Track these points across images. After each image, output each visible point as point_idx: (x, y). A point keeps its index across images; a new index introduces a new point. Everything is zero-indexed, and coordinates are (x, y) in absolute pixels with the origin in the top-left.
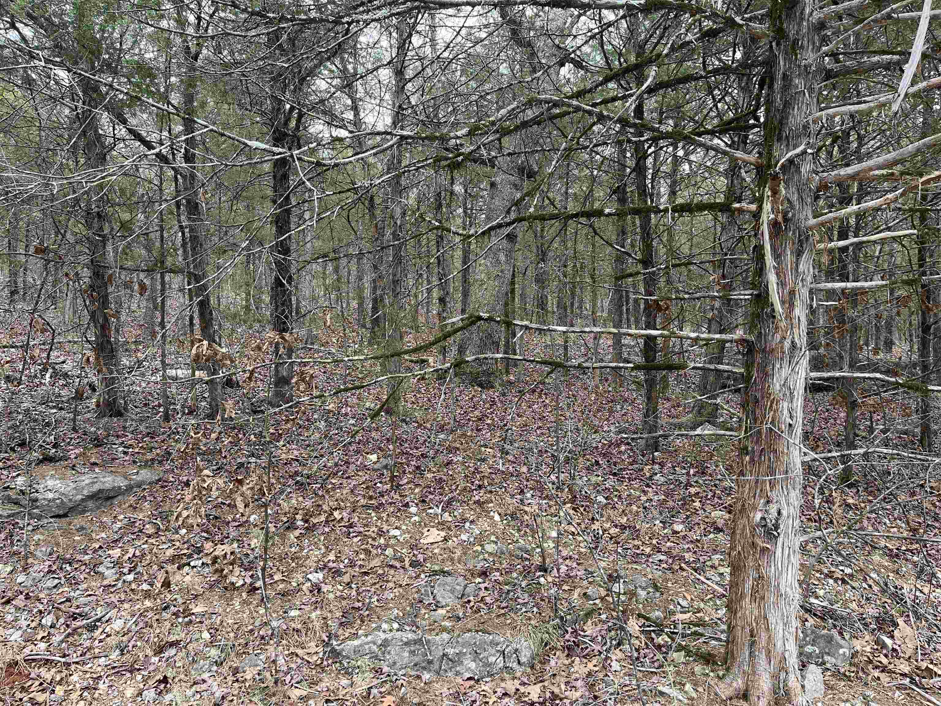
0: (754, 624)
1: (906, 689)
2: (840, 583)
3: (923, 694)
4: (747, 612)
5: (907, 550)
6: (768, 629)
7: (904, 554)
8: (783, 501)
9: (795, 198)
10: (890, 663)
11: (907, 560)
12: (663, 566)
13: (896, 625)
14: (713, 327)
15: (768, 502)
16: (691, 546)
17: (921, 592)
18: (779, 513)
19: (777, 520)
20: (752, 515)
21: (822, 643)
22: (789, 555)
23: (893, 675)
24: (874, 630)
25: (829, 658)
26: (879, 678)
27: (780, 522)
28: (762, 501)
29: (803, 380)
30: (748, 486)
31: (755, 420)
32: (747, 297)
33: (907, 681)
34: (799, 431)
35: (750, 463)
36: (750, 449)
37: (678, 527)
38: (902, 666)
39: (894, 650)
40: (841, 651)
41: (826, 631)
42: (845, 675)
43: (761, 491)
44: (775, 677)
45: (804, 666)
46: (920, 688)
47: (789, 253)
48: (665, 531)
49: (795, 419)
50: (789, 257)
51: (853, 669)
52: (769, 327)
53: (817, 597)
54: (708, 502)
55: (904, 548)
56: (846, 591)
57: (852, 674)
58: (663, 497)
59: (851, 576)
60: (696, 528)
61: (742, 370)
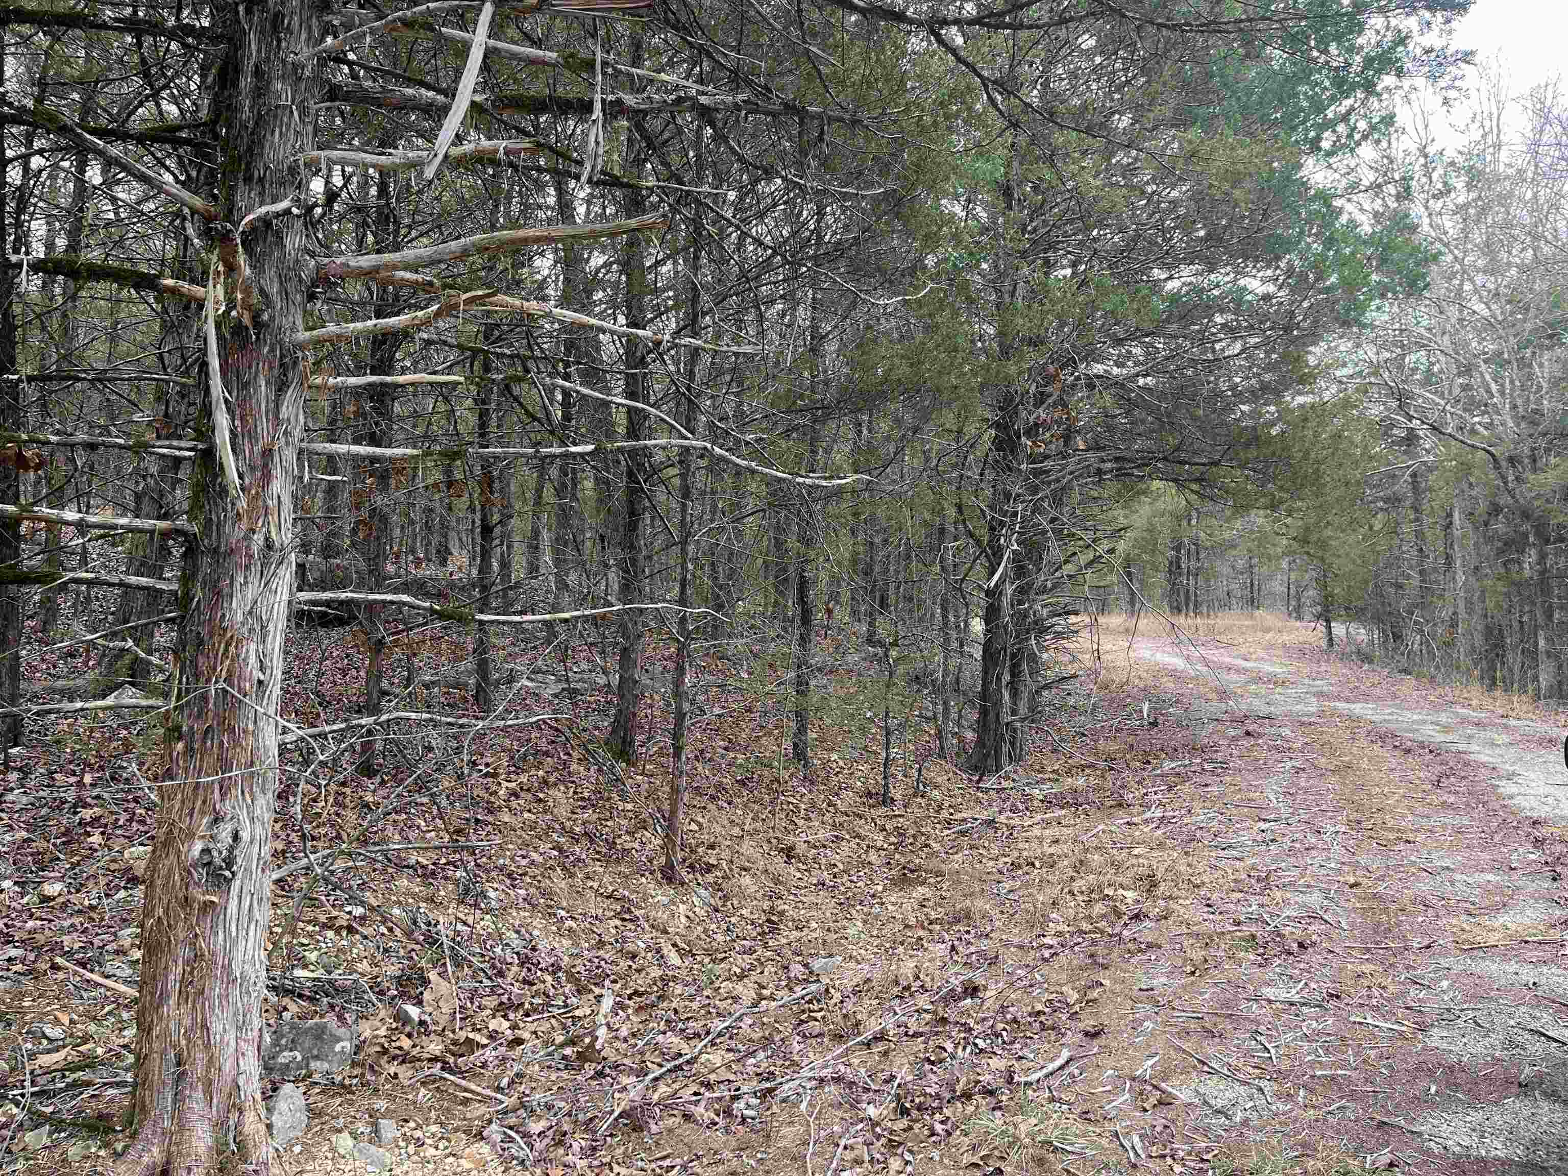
0: (183, 1042)
1: (434, 1081)
2: (344, 933)
3: (459, 1081)
4: (172, 1026)
5: (448, 863)
6: (208, 1046)
7: (443, 869)
8: (244, 816)
9: (274, 289)
10: (414, 1046)
11: (446, 878)
12: (14, 968)
13: (425, 982)
14: (146, 507)
15: (216, 820)
16: (76, 920)
17: (465, 923)
18: (236, 837)
19: (231, 849)
20: (184, 849)
21: (308, 1042)
22: (251, 905)
23: (418, 1064)
24: (393, 998)
25: (318, 1063)
26: (396, 1076)
27: (236, 852)
28: (205, 821)
29: (284, 605)
30: (179, 796)
31: (197, 677)
32: (187, 454)
33: (437, 1069)
34: (275, 691)
35: (185, 753)
36: (185, 728)
37: (53, 889)
38: (432, 1046)
39: (422, 1023)
40: (338, 1048)
41: (316, 1020)
42: (343, 1086)
43: (204, 802)
44: (220, 1125)
45: (275, 1090)
46: (454, 1074)
47: (263, 383)
48: (26, 900)
49: (268, 672)
50: (263, 390)
51: (357, 1071)
52: (225, 510)
53: (305, 967)
54: (119, 832)
55: (443, 861)
56: (353, 945)
57: (355, 1081)
58: (24, 834)
59: (363, 919)
60: (91, 884)
61: (175, 587)
